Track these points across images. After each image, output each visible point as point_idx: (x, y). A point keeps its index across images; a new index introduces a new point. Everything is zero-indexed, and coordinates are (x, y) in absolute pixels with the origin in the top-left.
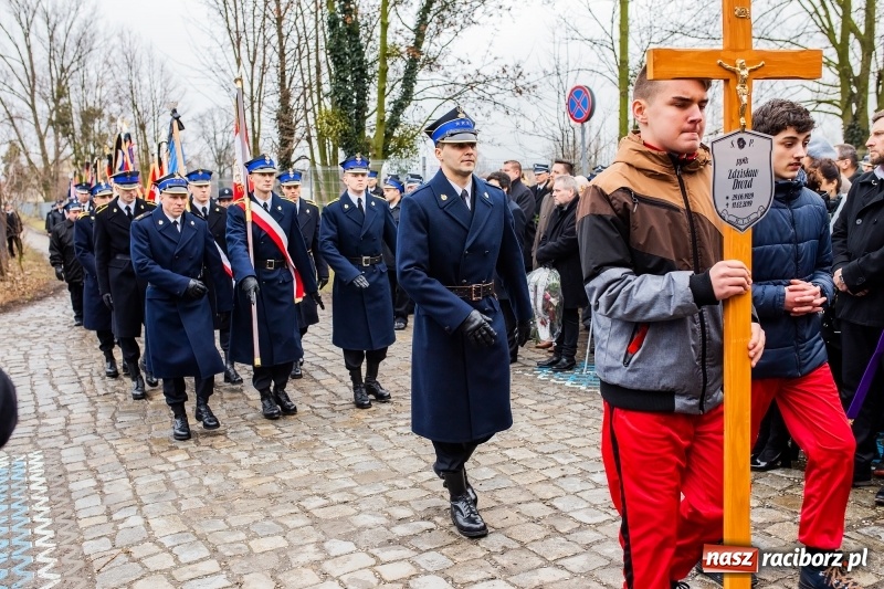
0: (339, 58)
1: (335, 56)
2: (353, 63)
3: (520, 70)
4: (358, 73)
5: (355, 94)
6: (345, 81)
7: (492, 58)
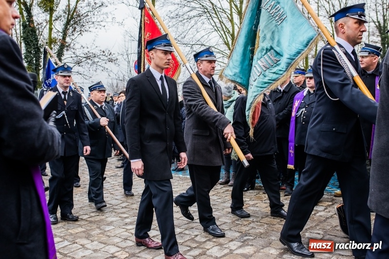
0: (28, 42)
1: (26, 41)
2: (34, 45)
3: (110, 52)
4: (36, 49)
5: (34, 59)
6: (30, 52)
7: (94, 47)
